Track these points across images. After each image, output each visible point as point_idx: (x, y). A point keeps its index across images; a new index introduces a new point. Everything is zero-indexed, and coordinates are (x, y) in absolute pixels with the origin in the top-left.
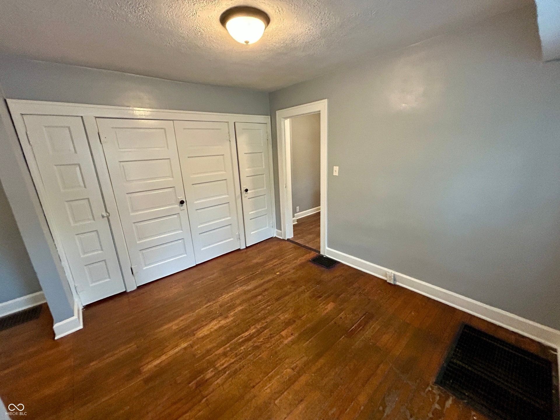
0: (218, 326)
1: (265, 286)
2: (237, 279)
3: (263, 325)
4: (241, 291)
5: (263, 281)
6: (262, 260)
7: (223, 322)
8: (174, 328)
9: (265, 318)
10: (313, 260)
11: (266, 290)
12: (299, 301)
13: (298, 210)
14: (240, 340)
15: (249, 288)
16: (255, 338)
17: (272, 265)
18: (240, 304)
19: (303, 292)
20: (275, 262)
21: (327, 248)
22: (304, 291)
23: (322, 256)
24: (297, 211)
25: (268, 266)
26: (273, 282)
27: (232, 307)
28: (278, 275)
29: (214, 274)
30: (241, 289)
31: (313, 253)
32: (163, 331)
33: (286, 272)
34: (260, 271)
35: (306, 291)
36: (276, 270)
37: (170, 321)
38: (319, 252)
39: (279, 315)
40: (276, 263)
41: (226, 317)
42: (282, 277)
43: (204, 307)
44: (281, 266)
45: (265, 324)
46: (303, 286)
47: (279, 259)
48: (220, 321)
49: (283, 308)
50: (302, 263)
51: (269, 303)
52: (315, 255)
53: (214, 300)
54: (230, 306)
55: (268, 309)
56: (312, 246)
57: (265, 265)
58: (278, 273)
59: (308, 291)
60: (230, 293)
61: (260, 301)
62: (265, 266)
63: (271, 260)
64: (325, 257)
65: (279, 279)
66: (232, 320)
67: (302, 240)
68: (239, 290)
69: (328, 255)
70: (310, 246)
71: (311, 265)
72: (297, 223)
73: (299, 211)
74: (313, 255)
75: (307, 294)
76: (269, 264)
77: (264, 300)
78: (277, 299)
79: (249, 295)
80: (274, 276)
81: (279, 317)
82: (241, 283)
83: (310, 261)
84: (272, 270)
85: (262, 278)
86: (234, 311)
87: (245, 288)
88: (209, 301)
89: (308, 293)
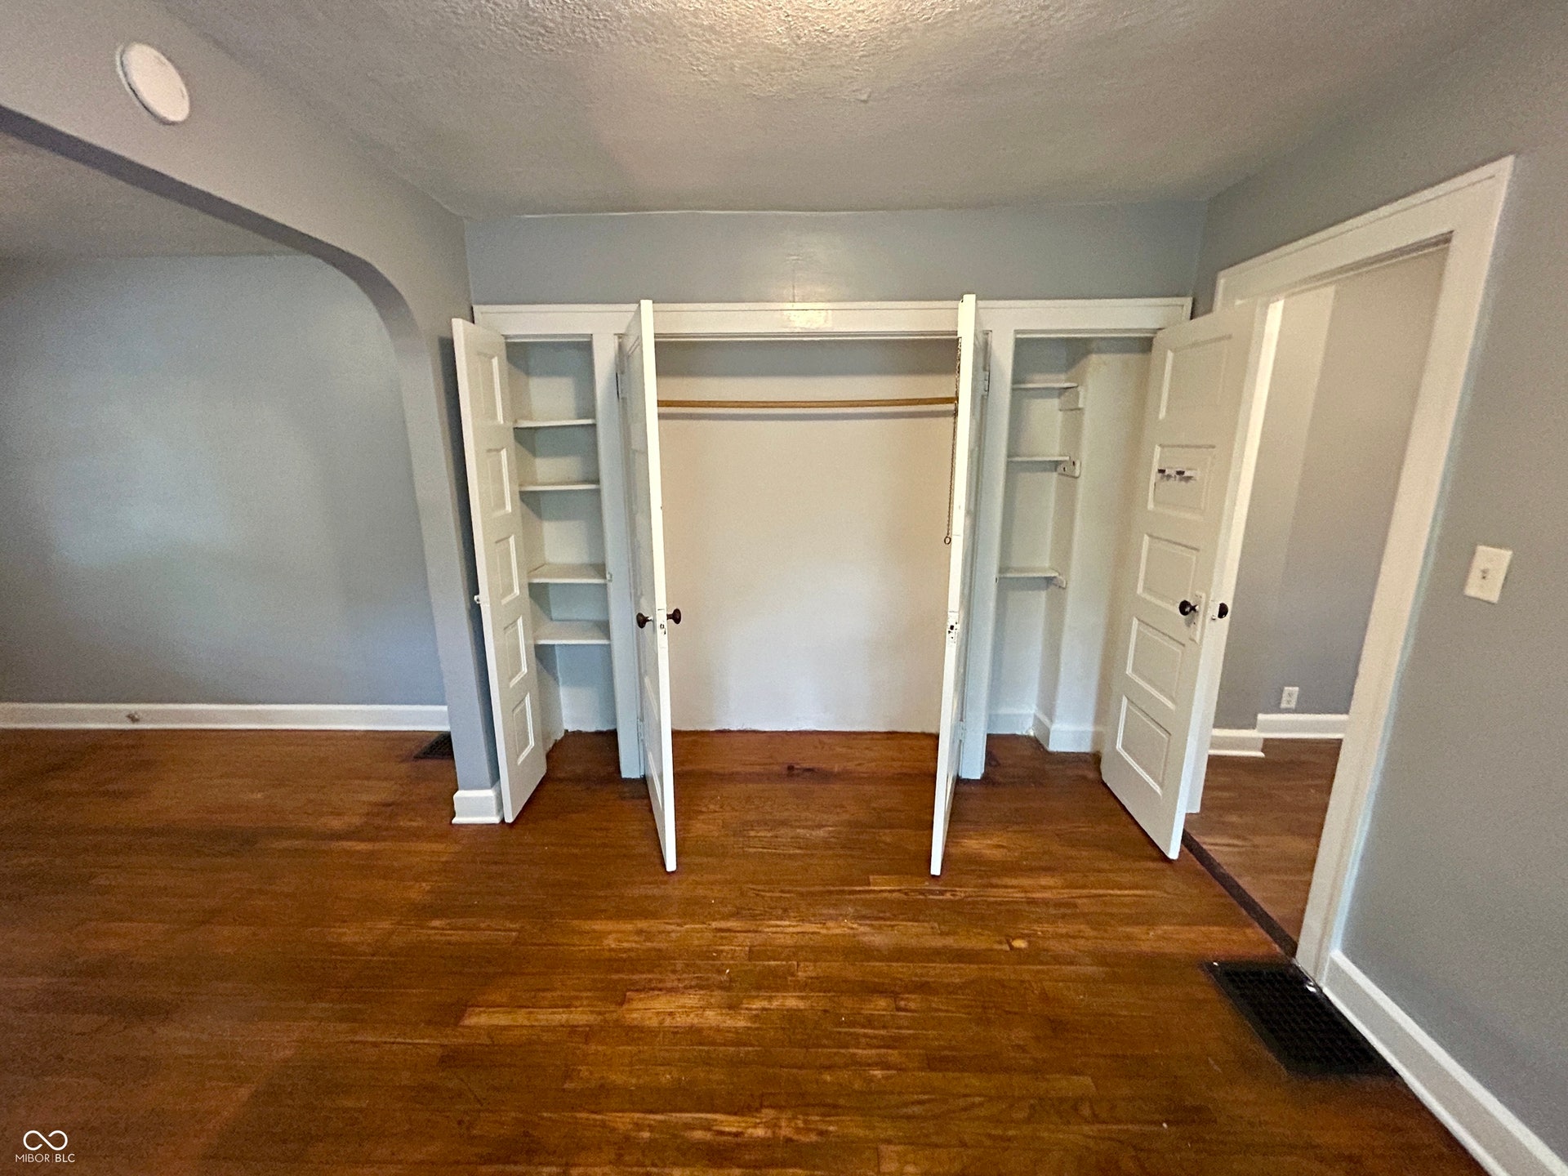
0: (692, 1020)
1: (936, 970)
2: (869, 884)
3: (804, 1139)
4: (844, 935)
5: (938, 942)
6: (997, 854)
7: (712, 1017)
8: (611, 942)
9: (832, 1109)
10: (1227, 974)
11: (923, 988)
12: (1015, 1137)
13: (1289, 702)
14: (698, 1134)
15: (878, 940)
16: (739, 1166)
17: (1023, 895)
18: (804, 987)
19: (1068, 1109)
20: (1045, 888)
21: (1337, 955)
22: (1075, 1109)
23: (1300, 979)
24: (1284, 705)
25: (1001, 891)
26: (971, 970)
27: (772, 982)
28: (1020, 949)
29: (820, 826)
30: (848, 931)
31: (1256, 933)
32: (582, 933)
33: (1058, 959)
34: (961, 894)
35: (1086, 1111)
36: (1024, 928)
37: (620, 914)
38: (1292, 949)
39: (889, 1142)
40: (1047, 895)
41: (733, 1007)
42: (1027, 971)
43: (714, 925)
44: (1053, 920)
45: (814, 1138)
46: (1088, 1081)
47: (1071, 886)
48: (709, 1006)
49: (925, 1118)
50: (1163, 955)
51: (894, 1055)
52: (1261, 951)
53: (754, 917)
54: (772, 972)
55: (871, 1079)
56: (1265, 899)
57: (995, 881)
58: (1020, 944)
59: (1095, 1119)
60: (810, 922)
61: (870, 1022)
62: (996, 886)
63: (1031, 871)
64: (1312, 989)
65: (1007, 973)
66: (736, 1031)
67: (1235, 842)
68: (842, 927)
69: (1332, 989)
70: (1257, 896)
71: (1204, 990)
72: (1261, 754)
73: (1293, 705)
74: (1249, 943)
75: (1079, 1134)
76: (1014, 882)
77: (884, 1027)
78: (934, 1062)
79: (852, 973)
80: (997, 947)
81: (883, 1147)
82: (867, 904)
83: (1210, 966)
84: (1009, 916)
85: (945, 928)
86: (770, 999)
87: (865, 934)
88: (736, 914)
89: (1086, 1129)
